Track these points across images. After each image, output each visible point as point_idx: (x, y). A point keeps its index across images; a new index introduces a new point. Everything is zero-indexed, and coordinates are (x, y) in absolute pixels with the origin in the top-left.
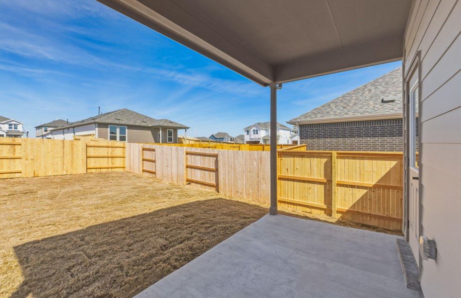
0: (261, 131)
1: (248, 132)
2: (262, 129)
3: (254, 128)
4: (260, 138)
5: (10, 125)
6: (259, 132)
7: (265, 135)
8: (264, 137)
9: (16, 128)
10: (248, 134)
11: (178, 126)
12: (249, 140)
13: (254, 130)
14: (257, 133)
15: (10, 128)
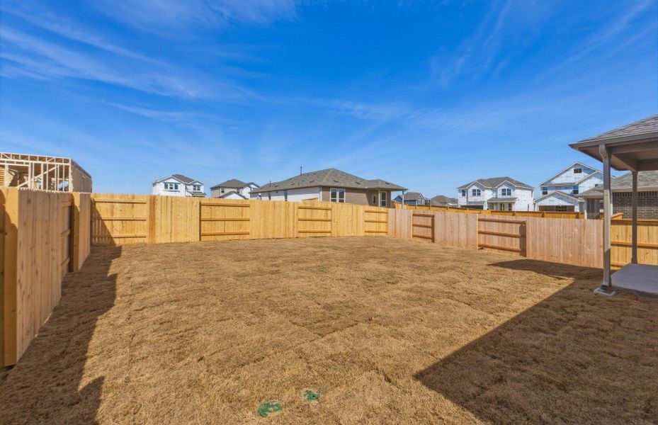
0: (486, 191)
1: (464, 193)
2: (487, 189)
3: (475, 187)
4: (484, 202)
5: (195, 186)
6: (481, 192)
7: (491, 197)
8: (489, 200)
9: (199, 189)
10: (464, 195)
11: (394, 187)
12: (465, 204)
13: (474, 191)
14: (479, 194)
15: (195, 189)
